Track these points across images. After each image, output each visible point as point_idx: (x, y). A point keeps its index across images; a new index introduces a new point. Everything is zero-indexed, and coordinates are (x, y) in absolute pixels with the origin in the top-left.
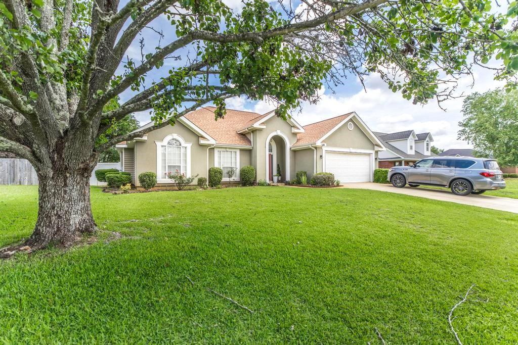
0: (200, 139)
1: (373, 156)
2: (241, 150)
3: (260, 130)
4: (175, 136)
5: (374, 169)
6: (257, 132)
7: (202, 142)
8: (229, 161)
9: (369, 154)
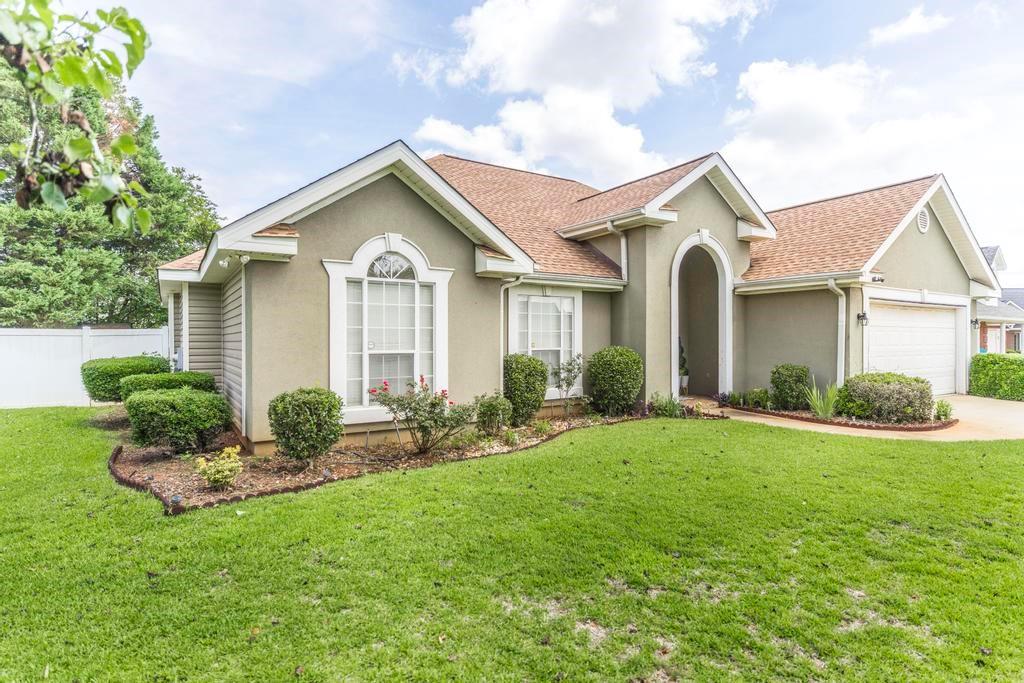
0: (480, 254)
1: (966, 315)
2: (589, 294)
3: (656, 226)
4: (396, 241)
5: (969, 356)
6: (649, 233)
7: (488, 264)
8: (552, 330)
9: (954, 309)
